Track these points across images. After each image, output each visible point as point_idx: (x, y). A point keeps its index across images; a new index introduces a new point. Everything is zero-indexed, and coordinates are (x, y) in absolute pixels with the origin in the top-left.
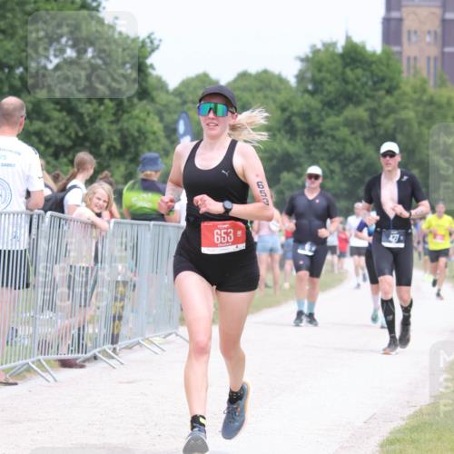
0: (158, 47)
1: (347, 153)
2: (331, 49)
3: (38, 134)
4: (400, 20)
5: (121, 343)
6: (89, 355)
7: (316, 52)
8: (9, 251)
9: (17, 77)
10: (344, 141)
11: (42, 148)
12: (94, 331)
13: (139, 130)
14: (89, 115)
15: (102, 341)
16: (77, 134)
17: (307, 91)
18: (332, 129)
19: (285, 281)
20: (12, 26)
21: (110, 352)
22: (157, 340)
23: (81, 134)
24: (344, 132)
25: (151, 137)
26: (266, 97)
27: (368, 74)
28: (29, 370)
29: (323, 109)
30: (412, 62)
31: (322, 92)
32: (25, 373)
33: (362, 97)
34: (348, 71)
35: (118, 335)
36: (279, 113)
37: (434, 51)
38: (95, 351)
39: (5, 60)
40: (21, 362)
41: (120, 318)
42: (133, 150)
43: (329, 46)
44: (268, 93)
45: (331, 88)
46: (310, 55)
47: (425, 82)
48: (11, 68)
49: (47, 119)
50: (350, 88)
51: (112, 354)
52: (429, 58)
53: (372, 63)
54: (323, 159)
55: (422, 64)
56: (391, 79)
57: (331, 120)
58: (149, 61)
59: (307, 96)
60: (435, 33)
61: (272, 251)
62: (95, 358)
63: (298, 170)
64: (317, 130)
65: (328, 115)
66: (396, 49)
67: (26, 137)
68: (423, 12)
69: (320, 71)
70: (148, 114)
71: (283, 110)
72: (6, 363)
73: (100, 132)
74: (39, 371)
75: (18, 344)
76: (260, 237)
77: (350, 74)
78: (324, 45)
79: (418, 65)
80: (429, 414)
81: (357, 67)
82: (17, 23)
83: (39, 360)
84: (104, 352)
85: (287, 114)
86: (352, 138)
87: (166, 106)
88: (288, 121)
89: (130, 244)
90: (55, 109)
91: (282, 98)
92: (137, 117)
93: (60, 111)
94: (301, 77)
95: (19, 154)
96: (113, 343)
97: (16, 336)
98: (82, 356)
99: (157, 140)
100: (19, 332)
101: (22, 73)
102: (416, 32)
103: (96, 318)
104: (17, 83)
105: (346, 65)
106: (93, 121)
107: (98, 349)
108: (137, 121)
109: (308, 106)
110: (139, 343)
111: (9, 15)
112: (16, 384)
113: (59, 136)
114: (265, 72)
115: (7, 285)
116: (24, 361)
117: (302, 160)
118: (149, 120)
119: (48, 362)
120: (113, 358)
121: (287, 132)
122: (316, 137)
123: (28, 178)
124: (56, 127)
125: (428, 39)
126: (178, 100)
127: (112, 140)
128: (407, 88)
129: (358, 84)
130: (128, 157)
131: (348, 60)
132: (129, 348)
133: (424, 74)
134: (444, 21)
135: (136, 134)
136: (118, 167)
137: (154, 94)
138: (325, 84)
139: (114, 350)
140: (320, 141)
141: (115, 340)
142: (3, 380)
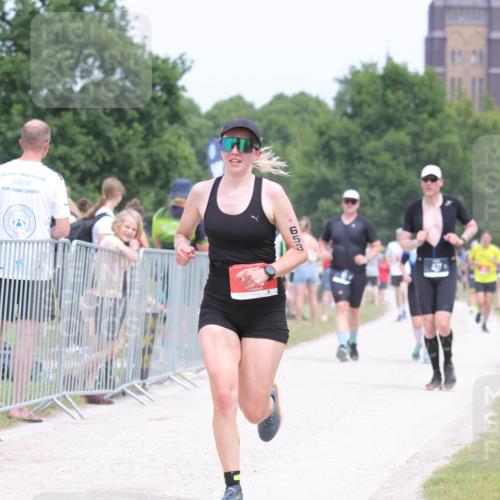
0: (189, 68)
1: (388, 180)
3: (64, 159)
4: (444, 40)
5: (151, 379)
6: (117, 390)
7: (355, 73)
8: (33, 282)
10: (385, 166)
11: (68, 173)
12: (122, 365)
13: (170, 155)
14: (117, 139)
15: (130, 377)
16: (104, 159)
17: (345, 114)
18: (372, 153)
19: (324, 313)
21: (139, 387)
22: (189, 375)
23: (108, 159)
24: (385, 157)
25: (182, 163)
26: (303, 120)
27: (410, 96)
28: (54, 406)
29: (362, 133)
30: (456, 83)
31: (361, 115)
32: (49, 410)
33: (404, 120)
34: (389, 93)
35: (147, 370)
36: (316, 137)
37: (479, 72)
38: (124, 387)
41: (150, 351)
42: (163, 176)
43: (369, 67)
44: (306, 116)
45: (371, 111)
47: (469, 104)
49: (73, 144)
50: (391, 111)
51: (142, 390)
52: (474, 80)
53: (414, 85)
55: (467, 86)
56: (434, 102)
57: (372, 145)
58: (180, 83)
59: (345, 119)
60: (481, 53)
61: (309, 282)
62: (124, 393)
63: (336, 196)
64: (356, 155)
65: (368, 140)
66: (438, 70)
67: (50, 161)
68: (468, 31)
69: (359, 93)
70: (179, 138)
71: (321, 134)
72: (30, 399)
73: (128, 157)
74: (65, 408)
75: (43, 379)
77: (391, 96)
78: (364, 66)
79: (463, 87)
80: (474, 453)
81: (399, 89)
83: (64, 396)
84: (133, 388)
85: (325, 138)
86: (393, 164)
87: (198, 130)
88: (326, 146)
89: (160, 275)
90: (81, 133)
91: (319, 121)
92: (168, 142)
93: (87, 134)
94: (339, 100)
96: (142, 378)
97: (41, 371)
98: (109, 392)
99: (189, 166)
100: (44, 366)
102: (460, 53)
103: (124, 352)
106: (121, 145)
107: (127, 385)
108: (168, 146)
109: (347, 130)
110: (169, 378)
112: (40, 421)
113: (85, 161)
114: (302, 94)
115: (30, 318)
116: (49, 397)
117: (340, 187)
118: (180, 144)
119: (74, 398)
120: (142, 393)
121: (325, 157)
122: (355, 163)
123: (53, 205)
124: (83, 152)
125: (473, 59)
126: (210, 124)
127: (141, 165)
128: (451, 111)
129: (400, 107)
130: (158, 183)
131: (389, 82)
132: (159, 383)
133: (469, 96)
134: (490, 41)
135: (166, 159)
136: (148, 194)
137: (186, 117)
138: (365, 107)
139: (144, 386)
140: (359, 166)
141: (144, 375)
142: (26, 417)
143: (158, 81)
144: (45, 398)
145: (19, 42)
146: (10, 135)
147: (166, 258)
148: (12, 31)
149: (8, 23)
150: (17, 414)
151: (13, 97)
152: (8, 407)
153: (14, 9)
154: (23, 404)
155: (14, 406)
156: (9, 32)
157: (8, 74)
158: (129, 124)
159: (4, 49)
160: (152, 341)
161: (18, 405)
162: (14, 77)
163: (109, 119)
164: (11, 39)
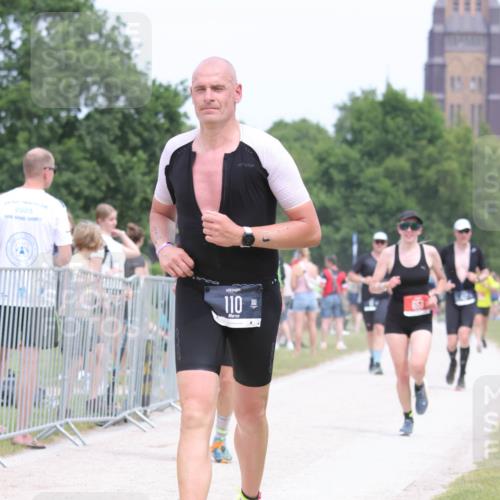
1: (388, 207)
2: (370, 97)
3: (67, 185)
4: (443, 67)
5: (153, 406)
6: (119, 417)
7: (354, 100)
8: (37, 309)
9: (45, 127)
10: (385, 193)
11: (72, 200)
12: (124, 392)
14: (122, 166)
15: (132, 403)
16: (108, 186)
17: (346, 141)
18: (371, 180)
19: (323, 340)
21: (141, 414)
23: (112, 185)
24: (385, 184)
26: (303, 147)
27: (409, 123)
28: (57, 433)
29: (362, 159)
30: (456, 109)
31: (361, 142)
32: (53, 436)
33: (403, 146)
34: (389, 120)
35: (148, 397)
36: (316, 164)
37: (478, 99)
38: (125, 414)
39: (34, 110)
40: (49, 425)
41: (150, 379)
43: (369, 94)
44: (306, 142)
45: (372, 137)
46: (349, 103)
47: (469, 131)
48: (40, 118)
49: (77, 170)
50: (390, 137)
51: (143, 417)
52: (473, 107)
53: (412, 111)
54: (362, 212)
55: (466, 112)
56: (434, 128)
57: (371, 171)
58: (182, 110)
59: (345, 146)
60: (480, 80)
61: (308, 309)
62: (125, 421)
63: (336, 223)
64: (356, 182)
65: (368, 166)
66: (437, 96)
67: (55, 190)
68: (468, 58)
69: (359, 119)
71: (321, 160)
72: (33, 426)
73: (132, 184)
74: (68, 435)
75: (46, 406)
76: (296, 294)
77: (390, 123)
78: (363, 92)
79: (462, 113)
80: (471, 482)
81: (398, 116)
83: (67, 423)
84: (134, 415)
85: (325, 165)
86: (393, 191)
88: (326, 173)
89: (161, 302)
90: (85, 159)
91: (320, 147)
93: (90, 160)
94: (339, 127)
95: (46, 207)
96: (143, 405)
97: (44, 398)
98: (112, 419)
100: (47, 393)
101: (51, 123)
102: (459, 79)
103: (126, 379)
104: (46, 133)
105: (386, 113)
106: (125, 173)
107: (128, 412)
109: (346, 156)
110: (170, 405)
112: (43, 448)
113: (89, 187)
114: (304, 121)
115: (34, 345)
116: (52, 424)
117: (340, 213)
119: (76, 424)
120: (143, 420)
121: (323, 184)
122: (354, 190)
123: (55, 233)
124: (87, 178)
125: (473, 85)
127: (145, 192)
128: (450, 137)
129: (399, 134)
131: (388, 109)
132: (160, 410)
133: (468, 123)
134: (489, 68)
138: (365, 133)
139: (145, 413)
140: (359, 193)
141: (145, 402)
142: (30, 443)
143: (160, 108)
144: (44, 426)
145: (25, 71)
146: (15, 161)
148: (19, 60)
149: (14, 51)
150: (21, 441)
151: (19, 124)
152: (12, 434)
153: (20, 38)
154: (26, 431)
155: (17, 432)
156: (15, 61)
157: (14, 102)
158: (133, 151)
161: (22, 431)
162: (21, 105)
163: (114, 147)
164: (16, 69)
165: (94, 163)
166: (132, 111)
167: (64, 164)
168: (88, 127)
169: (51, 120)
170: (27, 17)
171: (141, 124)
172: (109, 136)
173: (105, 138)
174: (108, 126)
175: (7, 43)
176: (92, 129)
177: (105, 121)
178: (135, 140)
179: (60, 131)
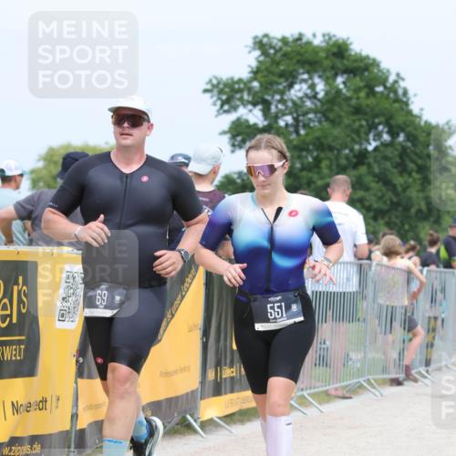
3: (361, 201)
5: (433, 366)
9: (343, 156)
11: (364, 211)
14: (401, 185)
15: (418, 364)
16: (391, 201)
20: (340, 117)
21: (424, 373)
23: (394, 200)
28: (361, 387)
32: (357, 390)
35: (430, 360)
39: (333, 144)
40: (355, 381)
41: (432, 345)
48: (339, 151)
49: (367, 189)
51: (426, 375)
67: (352, 202)
73: (410, 199)
74: (369, 388)
82: (343, 114)
83: (369, 380)
84: (420, 373)
90: (374, 181)
93: (377, 182)
100: (350, 356)
101: (348, 154)
106: (405, 190)
107: (415, 371)
110: (447, 366)
111: (336, 108)
112: (350, 398)
113: (377, 202)
116: (357, 380)
119: (376, 380)
120: (426, 377)
124: (375, 195)
127: (420, 205)
130: (432, 219)
136: (424, 228)
139: (427, 372)
141: (428, 363)
142: (340, 395)
144: (351, 382)
145: (328, 114)
146: (320, 183)
147: (443, 274)
148: (322, 107)
149: (319, 100)
150: (333, 393)
151: (322, 155)
152: (327, 388)
153: (323, 90)
154: (338, 385)
156: (319, 107)
157: (318, 139)
158: (410, 174)
159: (316, 119)
160: (434, 338)
161: (335, 386)
162: (322, 140)
163: (395, 171)
164: (320, 112)
165: (380, 184)
166: (409, 144)
167: (357, 184)
168: (375, 157)
169: (347, 151)
170: (328, 74)
171: (416, 154)
172: (392, 163)
173: (388, 165)
174: (390, 155)
175: (313, 94)
176: (379, 158)
177: (389, 152)
178: (411, 166)
179: (354, 160)
